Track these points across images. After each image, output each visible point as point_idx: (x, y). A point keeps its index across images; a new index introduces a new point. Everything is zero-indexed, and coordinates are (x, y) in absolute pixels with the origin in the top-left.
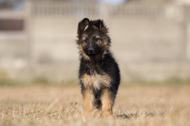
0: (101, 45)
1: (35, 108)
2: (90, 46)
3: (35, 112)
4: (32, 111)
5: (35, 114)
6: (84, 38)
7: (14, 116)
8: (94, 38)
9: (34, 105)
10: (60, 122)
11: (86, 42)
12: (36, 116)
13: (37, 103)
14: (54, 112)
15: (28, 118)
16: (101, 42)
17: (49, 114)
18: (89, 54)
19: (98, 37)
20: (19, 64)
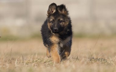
0: (64, 25)
1: (33, 59)
2: (56, 26)
3: (33, 62)
4: (31, 61)
5: (33, 64)
6: (51, 20)
7: (16, 65)
8: (59, 20)
9: (32, 56)
10: (54, 69)
11: (52, 23)
12: (34, 65)
13: (35, 54)
14: (49, 61)
15: (28, 67)
16: (64, 23)
17: (45, 63)
18: (54, 32)
19: (61, 19)
20: (20, 22)
